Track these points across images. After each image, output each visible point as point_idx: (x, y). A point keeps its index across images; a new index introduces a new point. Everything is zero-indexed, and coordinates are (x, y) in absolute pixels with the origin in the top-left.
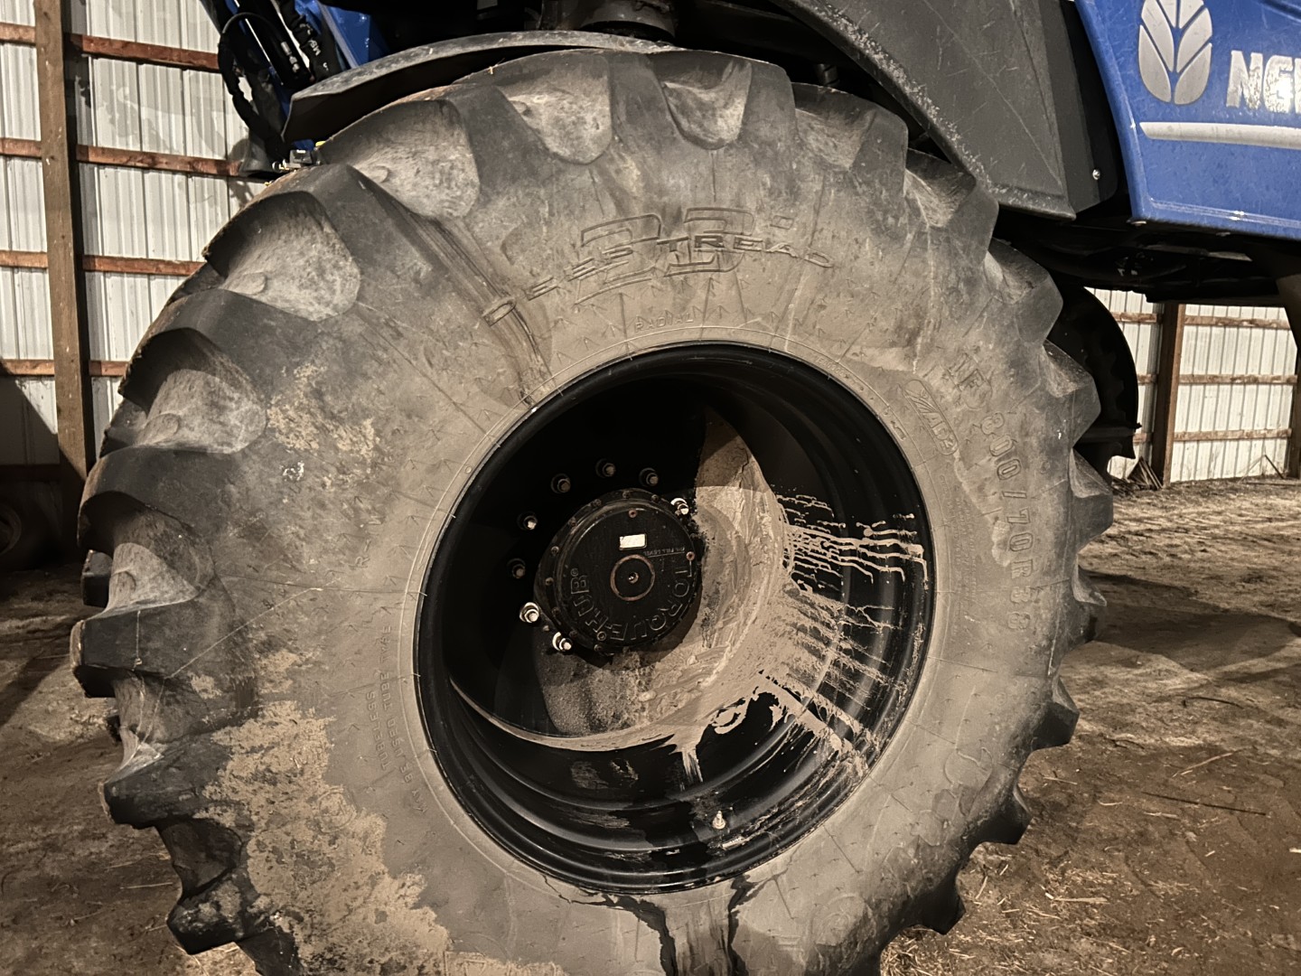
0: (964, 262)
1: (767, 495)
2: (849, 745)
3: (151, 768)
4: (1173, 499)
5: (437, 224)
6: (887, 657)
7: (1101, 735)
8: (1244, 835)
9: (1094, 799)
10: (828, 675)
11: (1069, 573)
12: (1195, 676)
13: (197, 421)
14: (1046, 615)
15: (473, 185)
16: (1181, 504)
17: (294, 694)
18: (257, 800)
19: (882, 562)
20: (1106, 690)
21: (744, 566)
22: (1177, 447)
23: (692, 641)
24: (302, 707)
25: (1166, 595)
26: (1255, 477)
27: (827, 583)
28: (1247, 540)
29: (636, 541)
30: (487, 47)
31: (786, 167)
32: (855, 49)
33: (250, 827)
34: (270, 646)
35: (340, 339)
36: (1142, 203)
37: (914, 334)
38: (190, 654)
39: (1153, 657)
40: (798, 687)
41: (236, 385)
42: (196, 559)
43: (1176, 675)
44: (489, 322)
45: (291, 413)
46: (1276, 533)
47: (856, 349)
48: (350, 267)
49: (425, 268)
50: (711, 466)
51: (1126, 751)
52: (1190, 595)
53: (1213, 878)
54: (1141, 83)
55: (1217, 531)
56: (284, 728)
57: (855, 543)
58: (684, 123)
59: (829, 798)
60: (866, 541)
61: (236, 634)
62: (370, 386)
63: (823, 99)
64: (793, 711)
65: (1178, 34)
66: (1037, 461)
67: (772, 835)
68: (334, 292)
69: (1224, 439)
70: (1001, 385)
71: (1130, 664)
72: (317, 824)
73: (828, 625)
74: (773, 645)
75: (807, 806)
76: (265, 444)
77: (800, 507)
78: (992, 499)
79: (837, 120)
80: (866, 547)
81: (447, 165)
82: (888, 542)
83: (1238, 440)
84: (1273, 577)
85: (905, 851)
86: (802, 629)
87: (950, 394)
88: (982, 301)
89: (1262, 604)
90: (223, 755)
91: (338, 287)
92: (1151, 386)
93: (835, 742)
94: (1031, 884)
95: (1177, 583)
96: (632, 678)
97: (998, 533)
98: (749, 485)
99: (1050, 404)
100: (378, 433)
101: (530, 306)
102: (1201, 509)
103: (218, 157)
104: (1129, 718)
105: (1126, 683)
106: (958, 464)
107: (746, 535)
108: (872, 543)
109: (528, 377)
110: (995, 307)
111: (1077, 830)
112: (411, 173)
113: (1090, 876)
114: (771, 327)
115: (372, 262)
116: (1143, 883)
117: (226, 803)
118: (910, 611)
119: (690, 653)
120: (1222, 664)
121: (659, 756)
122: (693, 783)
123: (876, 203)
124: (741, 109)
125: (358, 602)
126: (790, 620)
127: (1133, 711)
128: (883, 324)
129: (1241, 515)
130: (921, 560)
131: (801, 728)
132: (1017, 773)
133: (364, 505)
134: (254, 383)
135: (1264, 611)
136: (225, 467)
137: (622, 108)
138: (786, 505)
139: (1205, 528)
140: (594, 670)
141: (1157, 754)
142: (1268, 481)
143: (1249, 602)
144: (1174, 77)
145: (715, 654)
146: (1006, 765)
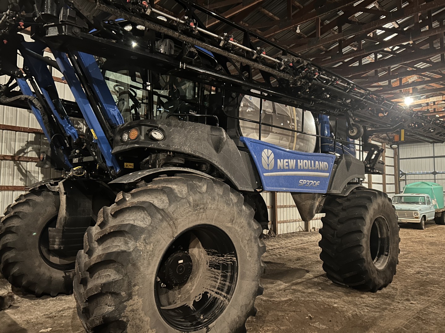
0: (240, 208)
1: (202, 249)
2: (224, 299)
3: (113, 311)
4: (279, 239)
5: (163, 210)
6: (230, 280)
7: (268, 300)
8: (298, 316)
9: (268, 313)
10: (219, 286)
11: (260, 261)
12: (287, 284)
13: (123, 246)
14: (257, 269)
15: (167, 203)
16: (281, 240)
17: (138, 294)
18: (130, 315)
19: (228, 262)
20: (268, 290)
21: (198, 265)
22: (279, 225)
23: (188, 283)
24: (139, 297)
25: (279, 266)
26: (298, 232)
27: (217, 267)
28: (297, 250)
29: (181, 261)
30: (157, 172)
31: (213, 195)
32: (216, 166)
33: (129, 321)
34: (135, 285)
35: (148, 230)
36: (265, 188)
37: (233, 220)
38: (121, 288)
39: (277, 281)
40: (213, 289)
41: (130, 239)
42: (123, 271)
43: (282, 285)
44: (170, 225)
45: (140, 244)
46: (303, 247)
47: (224, 223)
48: (149, 218)
49: (161, 217)
50: (192, 244)
51: (273, 302)
52: (284, 265)
53: (292, 325)
54: (263, 167)
55: (290, 248)
56: (136, 301)
57: (223, 258)
58: (198, 190)
59: (222, 309)
60: (225, 258)
61: (129, 283)
62: (152, 238)
63: (216, 181)
64: (212, 294)
65: (268, 158)
66: (253, 240)
67: (212, 318)
68: (146, 222)
69: (290, 222)
70: (247, 228)
71: (272, 283)
72: (140, 319)
73: (218, 276)
74: (206, 281)
75: (218, 312)
76: (136, 249)
77: (210, 252)
78: (247, 248)
79: (219, 186)
80: (225, 259)
81: (163, 200)
82: (229, 258)
83: (293, 222)
84: (302, 259)
85: (236, 318)
86: (212, 277)
87: (239, 230)
88: (243, 214)
89: (300, 266)
90: (126, 307)
91: (147, 221)
92: (271, 209)
93: (222, 298)
94: (257, 331)
95: (282, 262)
96: (177, 292)
97: (248, 254)
98: (199, 248)
99: (254, 230)
100: (153, 246)
101: (176, 222)
102: (286, 242)
103: (12, 155)
104: (273, 296)
105: (272, 288)
106: (241, 242)
107: (198, 258)
108: (226, 258)
109: (174, 233)
110: (245, 215)
111: (265, 320)
112: (157, 201)
113: (268, 328)
114: (211, 221)
115: (153, 217)
116: (279, 328)
117: (125, 316)
118: (234, 271)
119: (188, 286)
120: (292, 281)
121: (185, 308)
122: (194, 311)
123: (226, 199)
124: (206, 187)
125: (148, 276)
126: (209, 275)
127: (274, 294)
128: (228, 219)
129: (295, 243)
130: (235, 260)
131: (214, 297)
132: (254, 301)
133: (150, 258)
134: (134, 239)
135: (301, 268)
136: (129, 254)
137: (189, 189)
138: (207, 251)
139: (287, 247)
140: (168, 291)
141: (280, 302)
142: (301, 233)
143: (297, 266)
144: (268, 165)
145: (193, 285)
146: (252, 299)
